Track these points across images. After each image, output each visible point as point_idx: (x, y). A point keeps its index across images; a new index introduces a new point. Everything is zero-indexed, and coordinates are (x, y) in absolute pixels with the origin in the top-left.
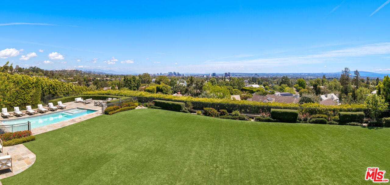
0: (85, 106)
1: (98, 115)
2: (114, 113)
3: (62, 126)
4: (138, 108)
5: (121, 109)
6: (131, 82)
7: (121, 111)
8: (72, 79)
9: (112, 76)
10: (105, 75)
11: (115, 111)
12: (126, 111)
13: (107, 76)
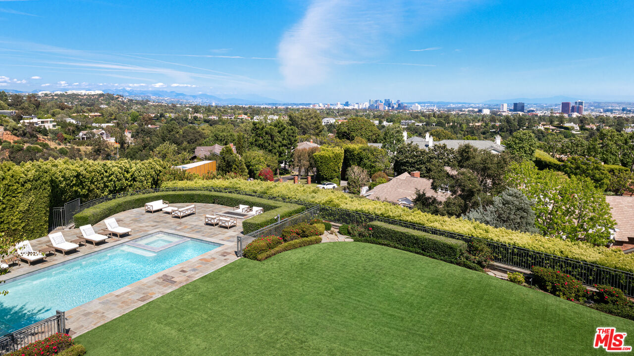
0: (180, 224)
1: (229, 262)
2: (270, 256)
3: (142, 299)
4: (327, 238)
5: (285, 244)
6: (272, 136)
7: (285, 250)
8: (95, 116)
9: (209, 110)
10: (190, 107)
11: (272, 251)
12: (299, 250)
13: (196, 109)
